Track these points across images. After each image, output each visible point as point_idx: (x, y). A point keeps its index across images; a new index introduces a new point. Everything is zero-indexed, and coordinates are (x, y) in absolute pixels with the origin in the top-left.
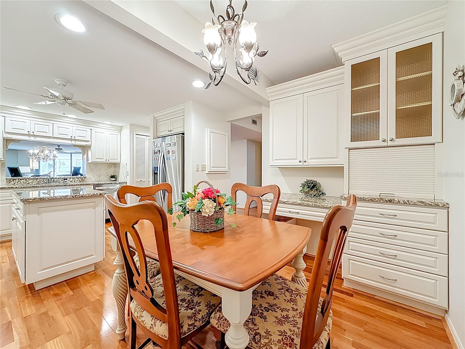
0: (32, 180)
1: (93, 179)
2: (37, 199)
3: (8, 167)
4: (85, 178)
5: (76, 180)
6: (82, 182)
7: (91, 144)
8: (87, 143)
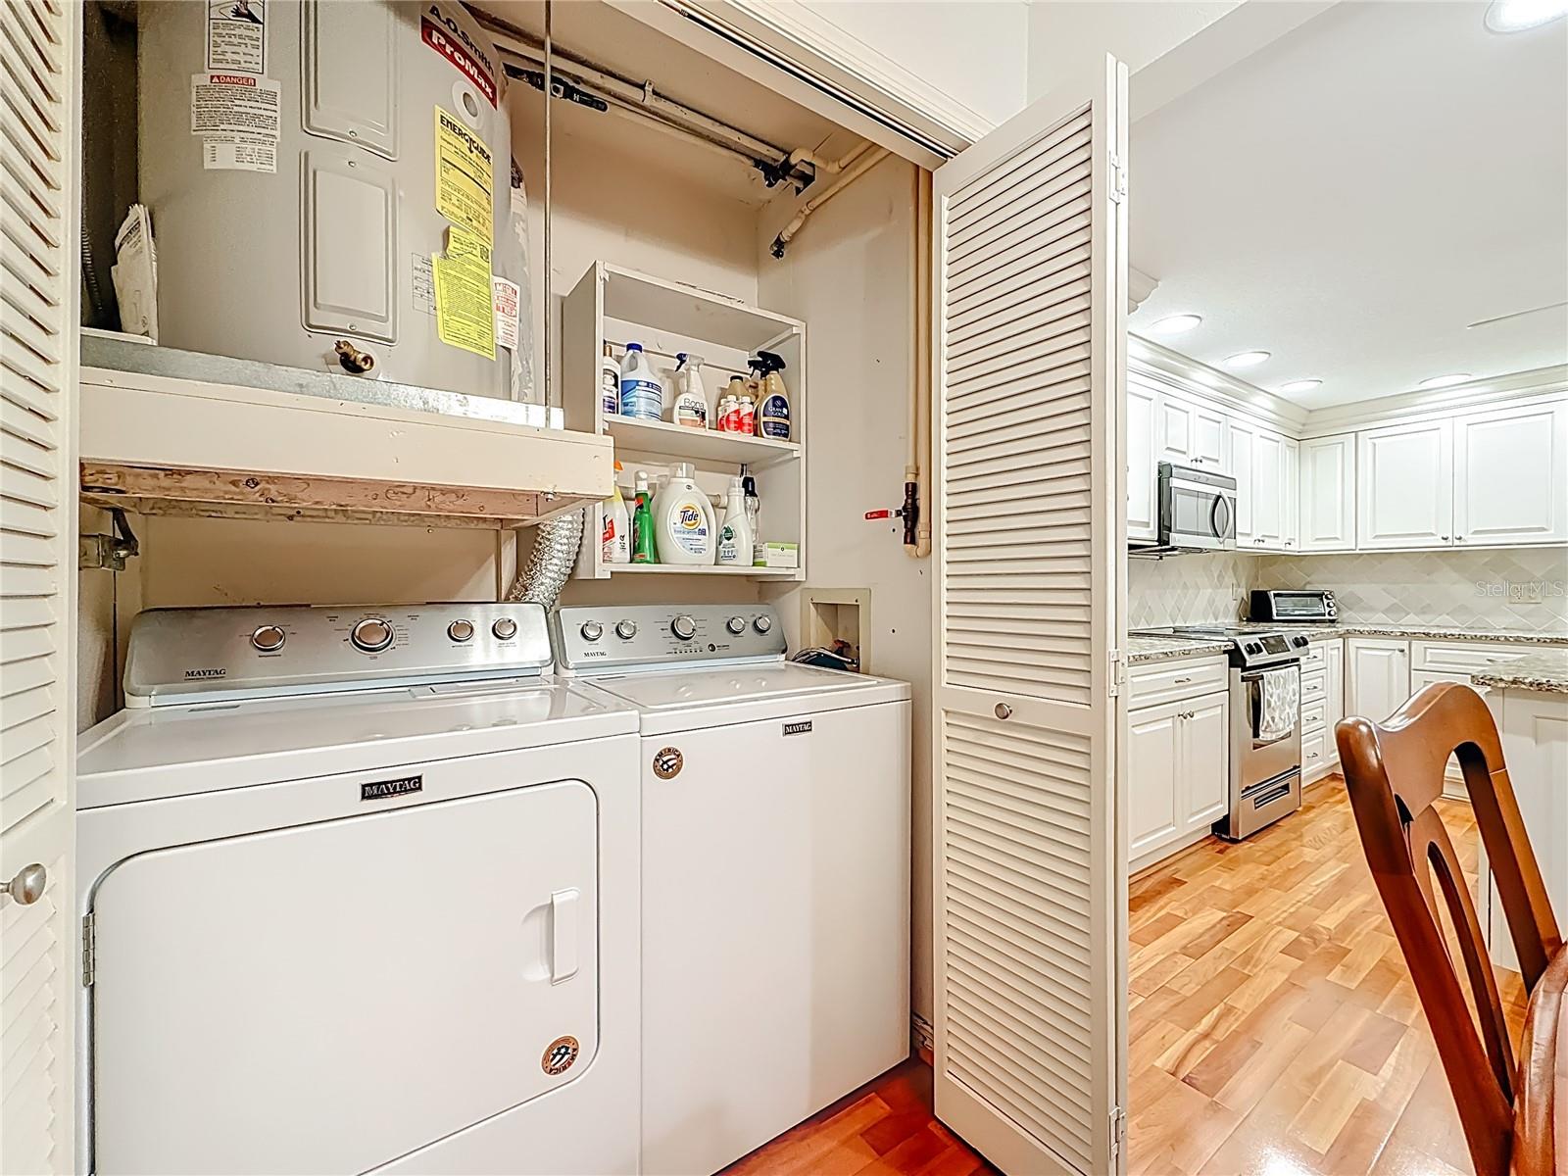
2: (1524, 683)
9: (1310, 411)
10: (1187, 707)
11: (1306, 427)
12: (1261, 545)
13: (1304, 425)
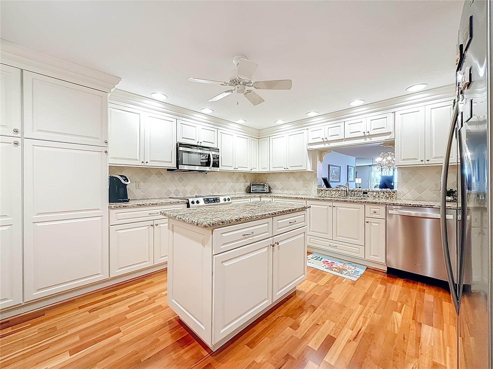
0: (335, 192)
1: (409, 195)
3: (322, 178)
4: (394, 192)
5: (381, 195)
6: (389, 198)
7: (394, 138)
8: (388, 137)
9: (259, 130)
10: (156, 222)
11: (260, 135)
12: (237, 170)
13: (259, 134)
